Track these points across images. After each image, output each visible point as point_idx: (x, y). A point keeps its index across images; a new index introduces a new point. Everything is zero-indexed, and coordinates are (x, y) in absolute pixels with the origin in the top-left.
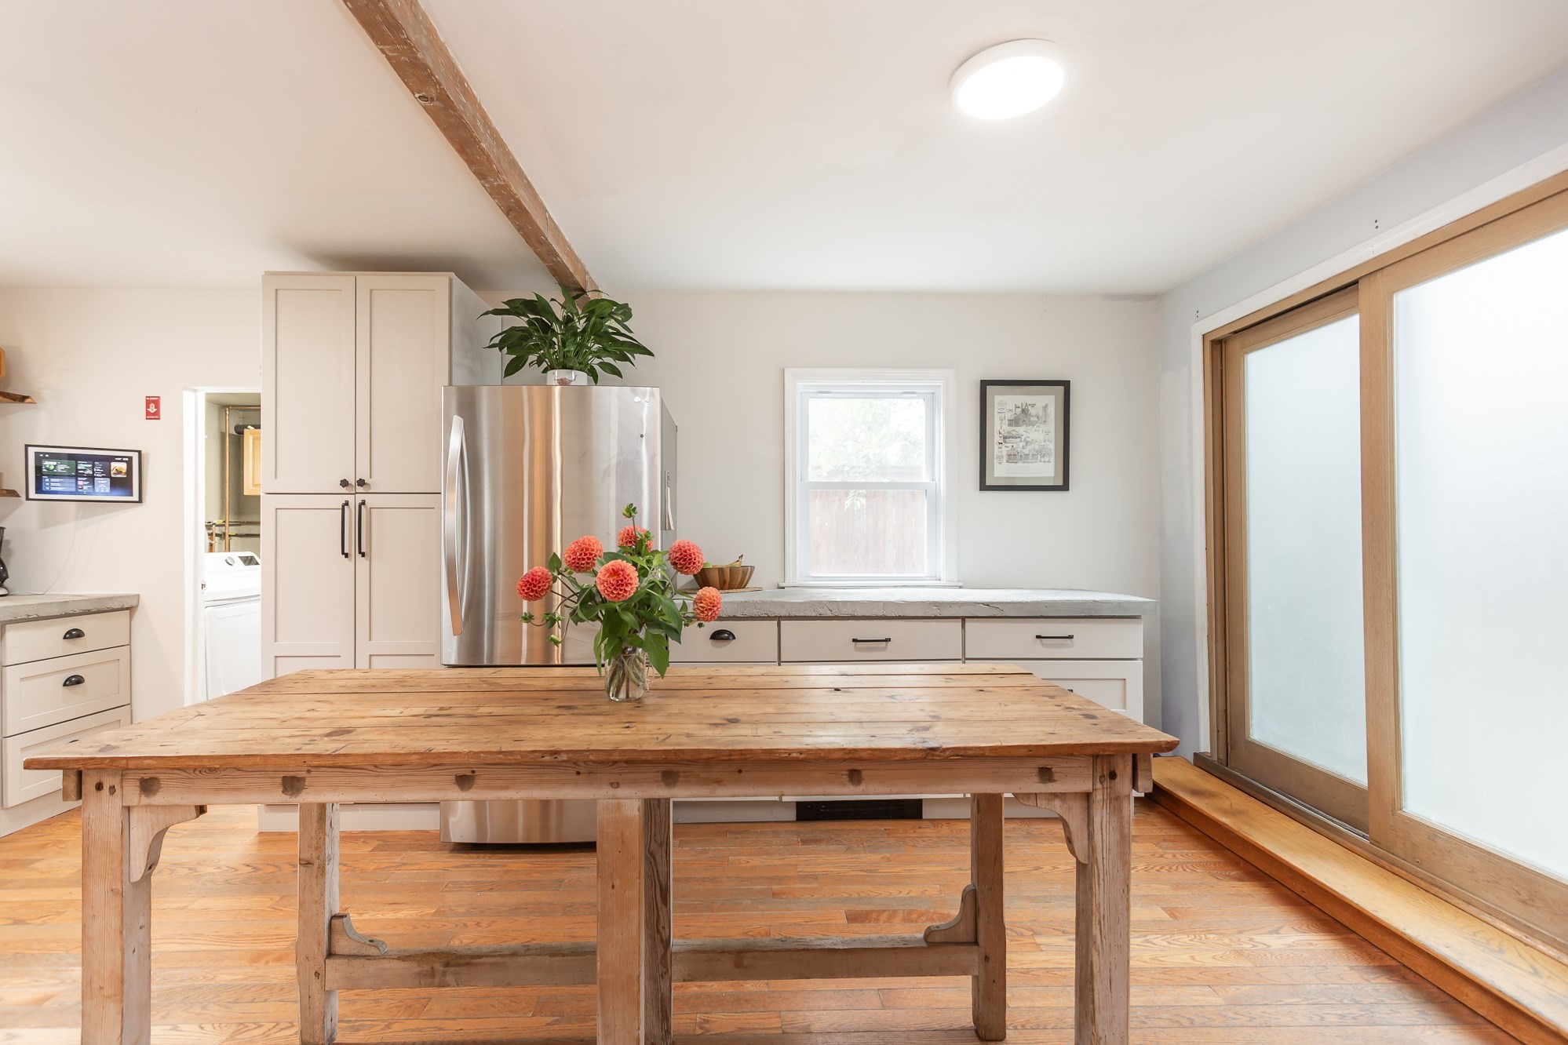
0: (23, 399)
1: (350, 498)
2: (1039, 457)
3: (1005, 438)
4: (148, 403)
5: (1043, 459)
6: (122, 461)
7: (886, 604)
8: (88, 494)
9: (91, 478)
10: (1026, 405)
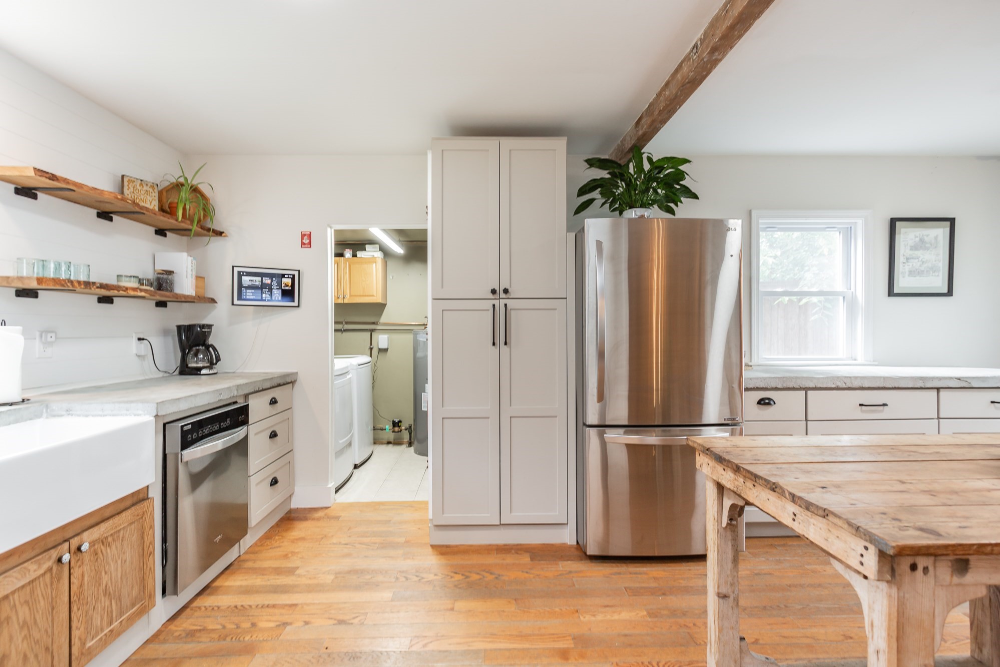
0: (220, 234)
1: (496, 302)
2: (931, 272)
3: (907, 259)
4: (303, 236)
5: (934, 274)
6: (289, 277)
7: (885, 379)
8: (268, 301)
9: (271, 289)
10: (923, 235)
